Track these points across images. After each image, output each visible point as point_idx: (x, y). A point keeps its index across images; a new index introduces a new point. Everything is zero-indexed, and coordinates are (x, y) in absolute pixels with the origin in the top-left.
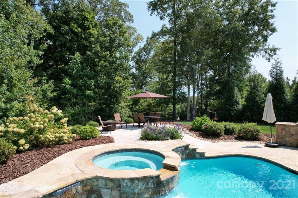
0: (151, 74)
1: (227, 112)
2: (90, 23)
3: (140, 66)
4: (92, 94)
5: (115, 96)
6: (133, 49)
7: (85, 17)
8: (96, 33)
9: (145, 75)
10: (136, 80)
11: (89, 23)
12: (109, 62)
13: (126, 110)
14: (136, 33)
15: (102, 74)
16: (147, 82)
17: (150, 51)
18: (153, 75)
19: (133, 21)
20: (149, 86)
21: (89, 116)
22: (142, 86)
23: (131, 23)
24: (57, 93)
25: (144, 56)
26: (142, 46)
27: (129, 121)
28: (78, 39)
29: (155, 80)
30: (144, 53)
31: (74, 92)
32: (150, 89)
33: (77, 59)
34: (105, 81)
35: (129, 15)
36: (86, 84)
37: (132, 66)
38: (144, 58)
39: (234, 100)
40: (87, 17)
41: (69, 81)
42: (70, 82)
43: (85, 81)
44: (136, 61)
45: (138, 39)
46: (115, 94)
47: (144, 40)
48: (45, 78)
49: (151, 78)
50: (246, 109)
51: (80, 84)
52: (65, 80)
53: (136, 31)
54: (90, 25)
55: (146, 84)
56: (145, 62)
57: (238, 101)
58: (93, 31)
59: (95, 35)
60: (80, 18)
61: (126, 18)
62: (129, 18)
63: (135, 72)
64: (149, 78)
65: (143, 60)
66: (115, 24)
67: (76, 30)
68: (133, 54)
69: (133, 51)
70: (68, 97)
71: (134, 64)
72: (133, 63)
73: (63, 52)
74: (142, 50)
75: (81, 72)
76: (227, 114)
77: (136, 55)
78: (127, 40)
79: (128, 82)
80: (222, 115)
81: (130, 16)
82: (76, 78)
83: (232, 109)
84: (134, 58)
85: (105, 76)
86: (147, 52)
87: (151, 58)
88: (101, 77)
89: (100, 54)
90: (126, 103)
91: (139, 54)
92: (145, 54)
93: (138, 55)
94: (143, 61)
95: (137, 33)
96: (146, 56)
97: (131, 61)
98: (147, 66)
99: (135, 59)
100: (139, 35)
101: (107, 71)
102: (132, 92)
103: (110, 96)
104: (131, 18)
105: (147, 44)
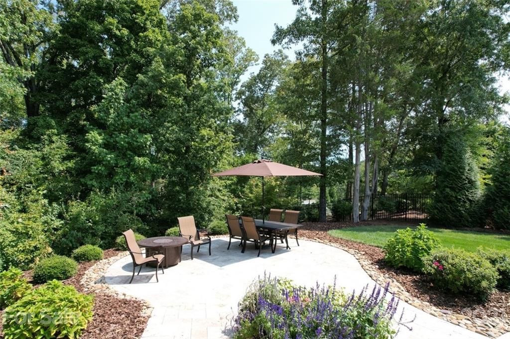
0: (273, 125)
1: (448, 206)
2: (147, 19)
3: (251, 109)
4: (148, 164)
5: (198, 168)
6: (238, 77)
7: (137, 6)
8: (160, 38)
9: (261, 126)
10: (244, 137)
11: (144, 17)
12: (185, 98)
13: (223, 195)
14: (245, 47)
15: (168, 122)
16: (266, 140)
17: (270, 81)
18: (276, 126)
19: (236, 18)
20: (269, 147)
21: (140, 211)
22: (256, 148)
23: (233, 23)
24: (74, 161)
25: (260, 90)
26: (256, 73)
27: (222, 229)
28: (122, 51)
29: (281, 135)
30: (260, 85)
31: (109, 161)
32: (271, 152)
33: (117, 91)
34: (175, 137)
35: (228, 7)
36: (135, 143)
37: (237, 109)
38: (259, 94)
39: (464, 177)
40: (142, 6)
41: (99, 137)
42: (100, 139)
43: (134, 136)
44: (244, 99)
45: (249, 58)
46: (199, 163)
47: (259, 60)
48: (53, 130)
49: (272, 132)
50: (498, 199)
51: (122, 143)
52: (90, 135)
53: (244, 44)
54: (148, 23)
55: (263, 143)
56: (261, 101)
57: (473, 179)
58: (153, 34)
59: (157, 42)
60: (127, 8)
61: (223, 13)
62: (230, 13)
63: (242, 121)
64: (269, 131)
65: (258, 97)
66: (197, 17)
67: (118, 32)
68: (238, 87)
69: (239, 82)
70: (97, 172)
71: (241, 106)
72: (239, 104)
73: (91, 77)
74: (255, 80)
75: (125, 119)
76: (448, 209)
77: (245, 89)
78: (222, 52)
79: (225, 139)
80: (435, 211)
81: (231, 8)
82: (115, 130)
83: (460, 199)
84: (241, 93)
85: (174, 127)
86: (266, 83)
87: (272, 93)
88: (168, 128)
89: (165, 79)
90: (223, 181)
91: (249, 86)
92: (262, 87)
93: (249, 89)
94: (257, 100)
95: (247, 48)
96: (262, 91)
97: (236, 100)
98: (265, 109)
99: (243, 97)
100: (249, 51)
101: (179, 116)
102: (236, 159)
103: (187, 167)
104: (233, 13)
105: (265, 68)
